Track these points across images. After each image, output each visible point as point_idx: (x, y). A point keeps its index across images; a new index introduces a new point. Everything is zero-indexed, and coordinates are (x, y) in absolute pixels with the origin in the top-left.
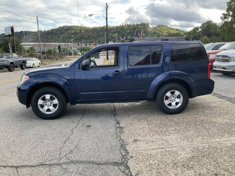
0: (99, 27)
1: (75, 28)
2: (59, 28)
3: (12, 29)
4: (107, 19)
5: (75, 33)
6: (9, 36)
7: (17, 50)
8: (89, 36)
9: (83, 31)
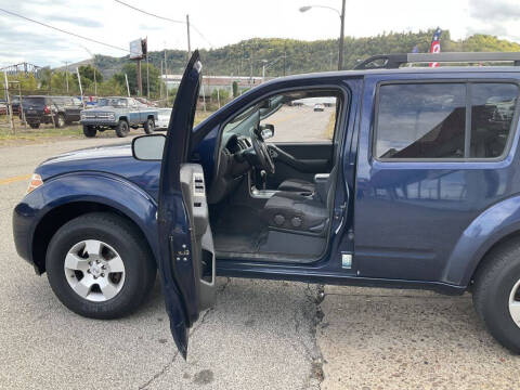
0: (329, 41)
1: (273, 43)
2: (240, 44)
3: (144, 45)
4: (342, 17)
5: (276, 54)
6: (138, 59)
7: (151, 90)
8: (304, 61)
9: (292, 51)
